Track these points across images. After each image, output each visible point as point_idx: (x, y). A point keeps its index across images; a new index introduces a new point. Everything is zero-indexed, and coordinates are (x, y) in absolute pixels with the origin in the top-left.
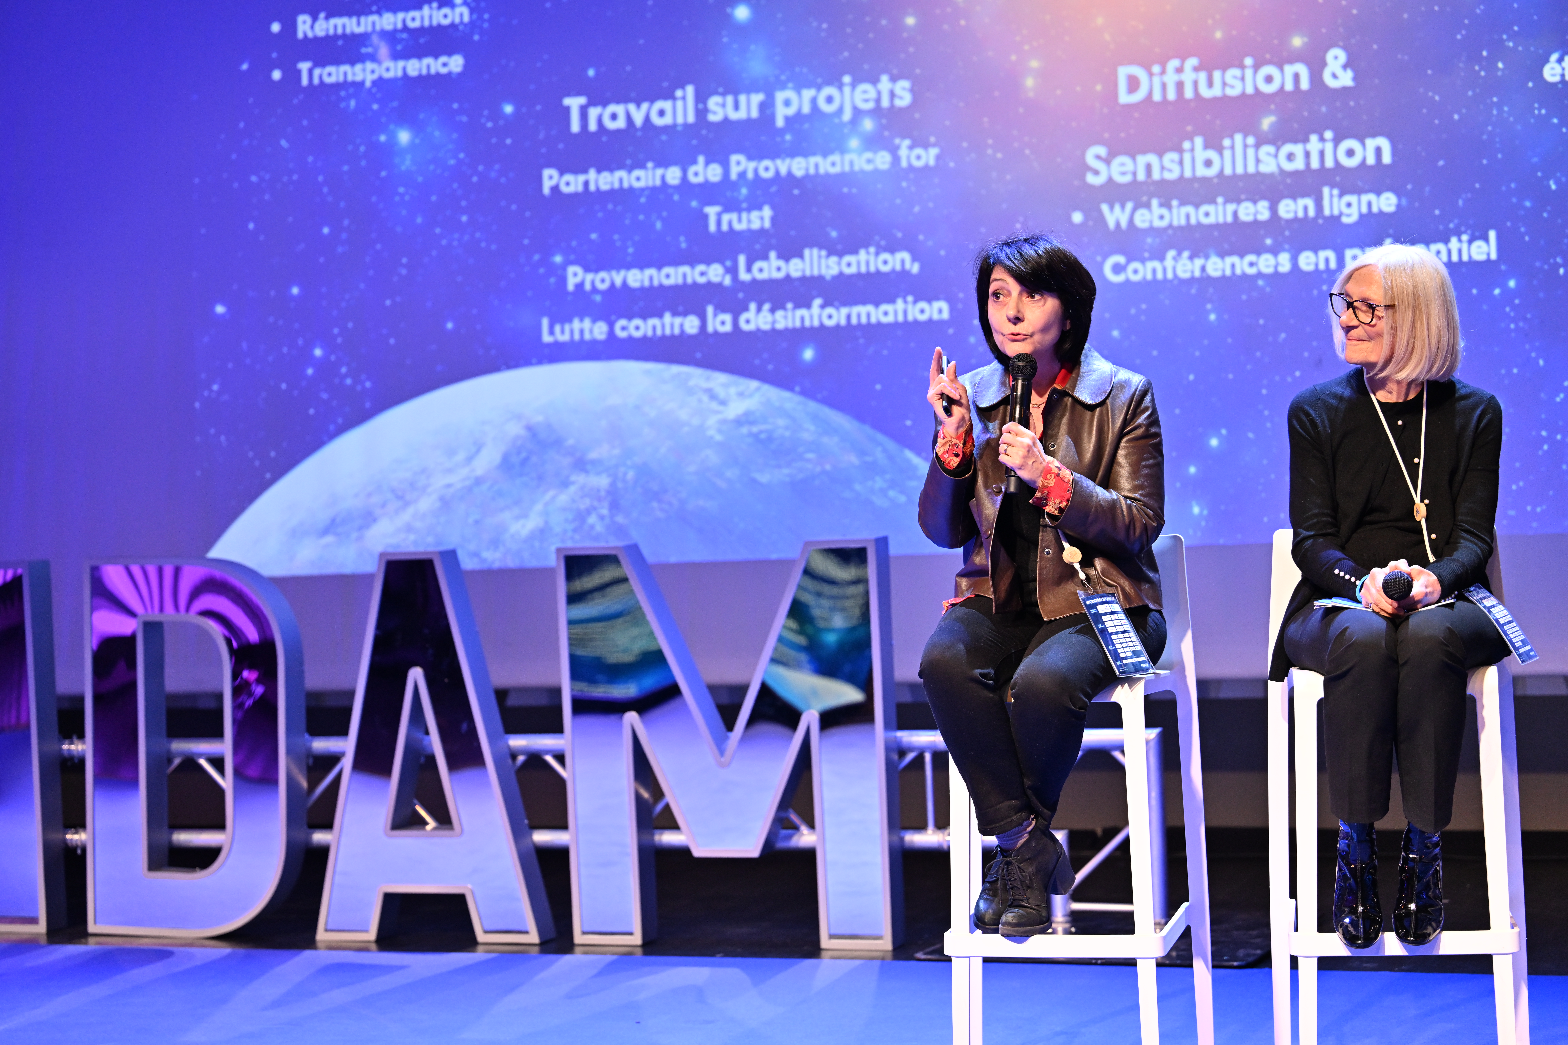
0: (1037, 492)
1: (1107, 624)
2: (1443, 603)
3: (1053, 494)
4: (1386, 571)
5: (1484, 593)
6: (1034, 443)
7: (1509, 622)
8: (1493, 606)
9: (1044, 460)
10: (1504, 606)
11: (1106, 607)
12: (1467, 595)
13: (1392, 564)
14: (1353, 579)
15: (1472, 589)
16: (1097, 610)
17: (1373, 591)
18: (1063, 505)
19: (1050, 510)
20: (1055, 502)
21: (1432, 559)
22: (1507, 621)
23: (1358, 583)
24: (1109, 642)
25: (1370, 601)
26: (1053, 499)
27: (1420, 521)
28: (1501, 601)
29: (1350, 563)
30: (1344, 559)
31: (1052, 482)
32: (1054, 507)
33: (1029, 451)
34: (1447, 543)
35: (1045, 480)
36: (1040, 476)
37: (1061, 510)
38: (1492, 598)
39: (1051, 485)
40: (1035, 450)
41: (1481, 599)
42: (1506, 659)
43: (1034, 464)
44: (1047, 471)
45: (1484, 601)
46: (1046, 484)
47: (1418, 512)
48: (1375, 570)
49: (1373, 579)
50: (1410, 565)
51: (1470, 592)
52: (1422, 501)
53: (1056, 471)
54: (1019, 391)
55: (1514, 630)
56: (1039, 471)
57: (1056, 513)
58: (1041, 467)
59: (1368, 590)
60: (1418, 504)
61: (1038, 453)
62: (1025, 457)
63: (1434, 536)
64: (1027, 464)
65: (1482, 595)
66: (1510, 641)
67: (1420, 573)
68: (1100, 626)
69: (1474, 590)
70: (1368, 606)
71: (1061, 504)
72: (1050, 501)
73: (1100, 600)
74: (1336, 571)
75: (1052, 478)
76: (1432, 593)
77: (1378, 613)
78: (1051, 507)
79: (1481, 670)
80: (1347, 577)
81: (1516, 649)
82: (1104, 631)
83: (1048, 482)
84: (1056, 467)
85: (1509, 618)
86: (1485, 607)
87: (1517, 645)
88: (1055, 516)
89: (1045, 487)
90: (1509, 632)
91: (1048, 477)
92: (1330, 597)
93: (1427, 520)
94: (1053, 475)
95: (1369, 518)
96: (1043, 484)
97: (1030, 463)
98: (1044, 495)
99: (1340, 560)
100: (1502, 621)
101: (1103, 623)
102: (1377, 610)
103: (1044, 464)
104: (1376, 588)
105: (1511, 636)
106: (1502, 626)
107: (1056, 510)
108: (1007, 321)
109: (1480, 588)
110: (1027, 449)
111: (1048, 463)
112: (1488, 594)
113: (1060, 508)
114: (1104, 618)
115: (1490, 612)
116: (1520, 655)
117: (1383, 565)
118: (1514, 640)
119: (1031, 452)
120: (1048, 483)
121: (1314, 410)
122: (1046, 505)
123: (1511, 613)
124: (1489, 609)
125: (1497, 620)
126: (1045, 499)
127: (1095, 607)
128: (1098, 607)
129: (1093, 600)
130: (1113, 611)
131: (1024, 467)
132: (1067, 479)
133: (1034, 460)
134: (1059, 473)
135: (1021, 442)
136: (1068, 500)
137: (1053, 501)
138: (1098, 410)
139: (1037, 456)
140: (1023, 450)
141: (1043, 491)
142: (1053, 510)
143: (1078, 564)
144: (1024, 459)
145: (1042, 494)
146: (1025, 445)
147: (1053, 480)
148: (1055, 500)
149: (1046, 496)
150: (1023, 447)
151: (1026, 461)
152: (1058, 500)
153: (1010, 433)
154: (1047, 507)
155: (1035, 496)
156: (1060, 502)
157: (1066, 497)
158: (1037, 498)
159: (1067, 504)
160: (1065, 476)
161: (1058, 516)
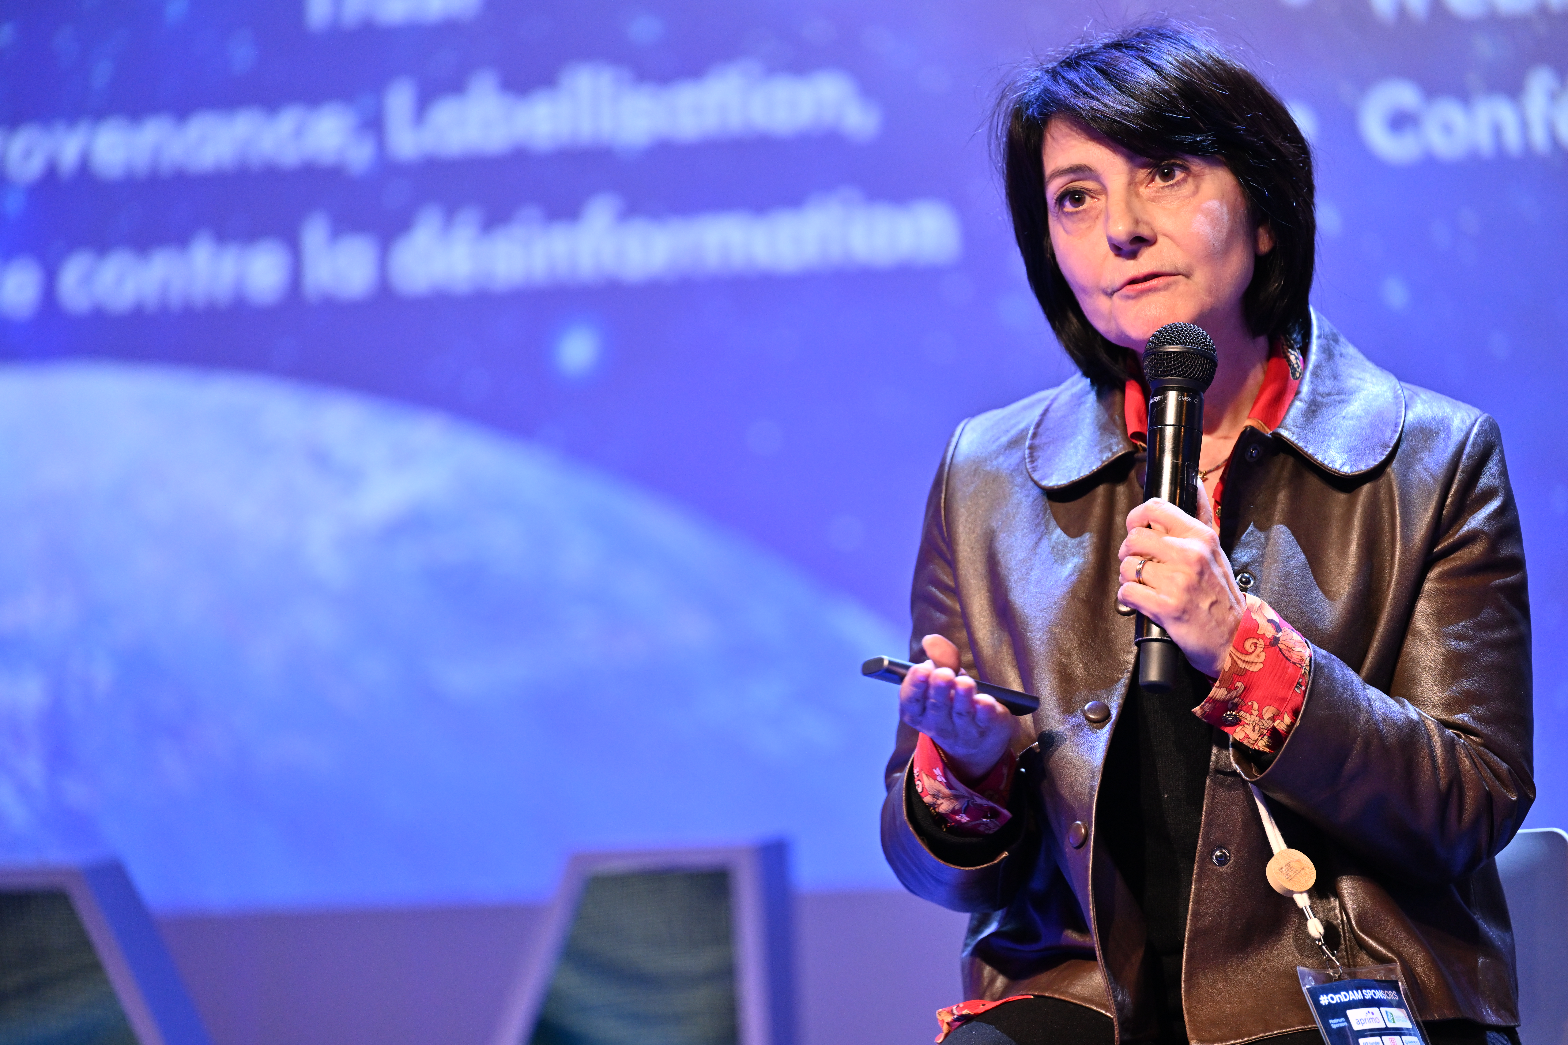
0: (1217, 684)
3: (1258, 693)
9: (1237, 604)
11: (1370, 1015)
16: (1348, 1020)
18: (1282, 724)
19: (1247, 736)
20: (1260, 715)
26: (1256, 706)
31: (1256, 661)
32: (1257, 728)
33: (1201, 574)
35: (1238, 655)
36: (1228, 641)
37: (1274, 738)
39: (1255, 668)
40: (1212, 571)
43: (1214, 609)
44: (1246, 632)
46: (1242, 665)
53: (1270, 632)
56: (1225, 629)
57: (1260, 744)
58: (1232, 619)
61: (1219, 581)
62: (1193, 588)
64: (1194, 608)
71: (1276, 723)
72: (1249, 710)
73: (1356, 994)
75: (1259, 650)
78: (1248, 730)
83: (1247, 658)
84: (1271, 621)
88: (1258, 752)
89: (1239, 673)
91: (1248, 645)
94: (1261, 643)
96: (1234, 663)
97: (1205, 605)
98: (1234, 693)
103: (1241, 611)
107: (1262, 735)
111: (1249, 610)
113: (1272, 733)
119: (1200, 578)
120: (1248, 662)
122: (1237, 722)
126: (1237, 706)
127: (1340, 1010)
128: (1349, 1013)
129: (1336, 992)
130: (1387, 1028)
131: (1186, 617)
132: (1295, 658)
133: (1213, 598)
134: (1275, 641)
135: (1182, 551)
136: (1295, 713)
137: (1255, 713)
138: (1366, 488)
139: (1222, 588)
140: (1187, 569)
141: (1233, 683)
142: (1254, 736)
143: (1305, 896)
144: (1185, 597)
145: (1229, 691)
146: (1193, 557)
147: (1258, 656)
148: (1260, 710)
149: (1240, 697)
150: (1188, 563)
151: (1191, 601)
152: (1268, 712)
153: (1149, 526)
154: (1239, 728)
155: (1210, 695)
156: (1273, 719)
157: (1292, 705)
158: (1214, 701)
159: (1293, 724)
160: (1290, 649)
161: (1264, 753)
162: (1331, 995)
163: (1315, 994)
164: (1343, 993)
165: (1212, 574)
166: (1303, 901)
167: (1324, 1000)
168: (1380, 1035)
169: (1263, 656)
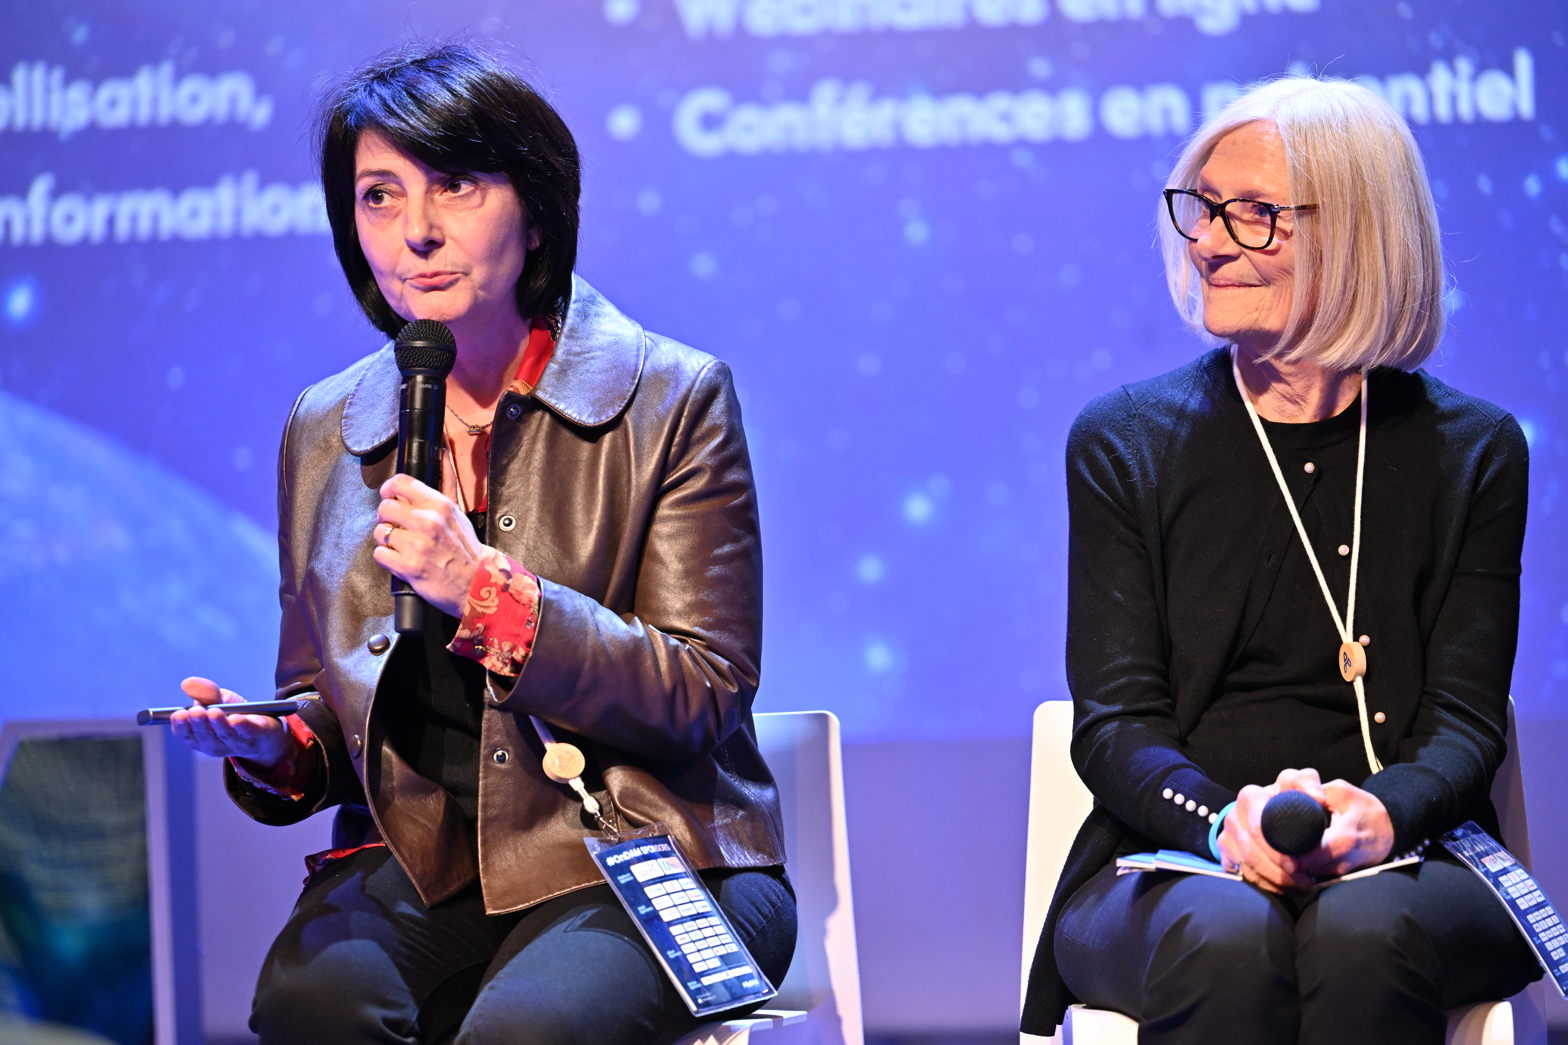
0: (461, 626)
1: (658, 904)
2: (1397, 863)
3: (497, 631)
4: (1273, 790)
5: (1485, 842)
6: (450, 520)
7: (1539, 906)
8: (1505, 871)
9: (474, 557)
10: (1528, 870)
11: (650, 867)
12: (1448, 846)
13: (1288, 776)
14: (1203, 811)
15: (1459, 833)
16: (632, 875)
17: (1244, 836)
18: (520, 655)
19: (494, 665)
20: (501, 648)
21: (1375, 766)
22: (1533, 903)
23: (1214, 819)
24: (668, 942)
25: (1238, 858)
26: (496, 641)
27: (1351, 684)
28: (1522, 860)
29: (1196, 776)
30: (1183, 766)
31: (491, 605)
32: (500, 658)
33: (436, 539)
34: (1408, 733)
35: (476, 601)
36: (465, 592)
37: (516, 665)
38: (1503, 854)
39: (491, 611)
40: (451, 534)
41: (1480, 855)
42: (1532, 986)
43: (451, 566)
44: (482, 579)
45: (1486, 860)
46: (480, 610)
47: (1347, 661)
48: (1250, 791)
49: (1245, 809)
50: (1324, 779)
51: (1455, 839)
52: (1356, 639)
53: (502, 579)
54: (418, 404)
55: (1549, 922)
56: (462, 582)
57: (506, 671)
58: (468, 572)
59: (1234, 834)
60: (1348, 646)
61: (458, 542)
62: (428, 552)
63: (1380, 717)
64: (435, 566)
65: (1480, 848)
66: (1541, 947)
67: (1348, 796)
68: (643, 910)
69: (1465, 836)
70: (1233, 869)
71: (515, 654)
72: (492, 645)
73: (635, 853)
74: (1167, 793)
75: (493, 596)
76: (1371, 841)
77: (1254, 885)
78: (494, 660)
79: (1479, 1010)
80: (1191, 805)
81: (1554, 965)
82: (653, 919)
83: (484, 604)
84: (503, 571)
85: (1538, 897)
86: (1487, 873)
87: (1555, 956)
88: (505, 677)
89: (478, 617)
90: (1538, 928)
91: (484, 593)
92: (1152, 848)
93: (1366, 679)
94: (494, 590)
95: (1235, 677)
96: (473, 609)
97: (442, 563)
98: (476, 633)
99: (1176, 767)
100: (1523, 904)
101: (648, 902)
102: (1252, 877)
103: (475, 564)
104: (1249, 829)
105: (1544, 937)
106: (1523, 914)
107: (505, 664)
108: (407, 249)
109: (1476, 832)
110: (433, 534)
111: (483, 563)
112: (1494, 844)
113: (513, 662)
114: (650, 891)
115: (1498, 884)
116: (1561, 979)
117: (1267, 779)
118: (1549, 946)
119: (442, 540)
120: (485, 607)
121: (1125, 439)
122: (484, 654)
123: (1542, 885)
124: (1495, 877)
125: (1512, 903)
126: (481, 643)
127: (625, 867)
128: (633, 868)
129: (619, 852)
130: (665, 876)
131: (425, 575)
132: (524, 600)
133: (450, 557)
134: (505, 588)
135: (420, 520)
136: (528, 645)
137: (497, 647)
138: (608, 437)
139: (458, 548)
140: (424, 536)
141: (474, 624)
142: (499, 665)
143: (579, 780)
144: (424, 559)
145: (472, 632)
146: (429, 525)
147: (493, 601)
148: (500, 644)
149: (482, 634)
150: (424, 530)
151: (428, 562)
152: (506, 646)
153: (396, 498)
154: (487, 659)
155: (457, 635)
156: (511, 651)
157: (525, 638)
158: (462, 640)
159: (527, 655)
160: (520, 593)
161: (510, 677)
162: (615, 856)
163: (602, 858)
164: (625, 853)
165: (447, 538)
166: (578, 785)
167: (611, 861)
168: (661, 882)
169: (496, 601)
